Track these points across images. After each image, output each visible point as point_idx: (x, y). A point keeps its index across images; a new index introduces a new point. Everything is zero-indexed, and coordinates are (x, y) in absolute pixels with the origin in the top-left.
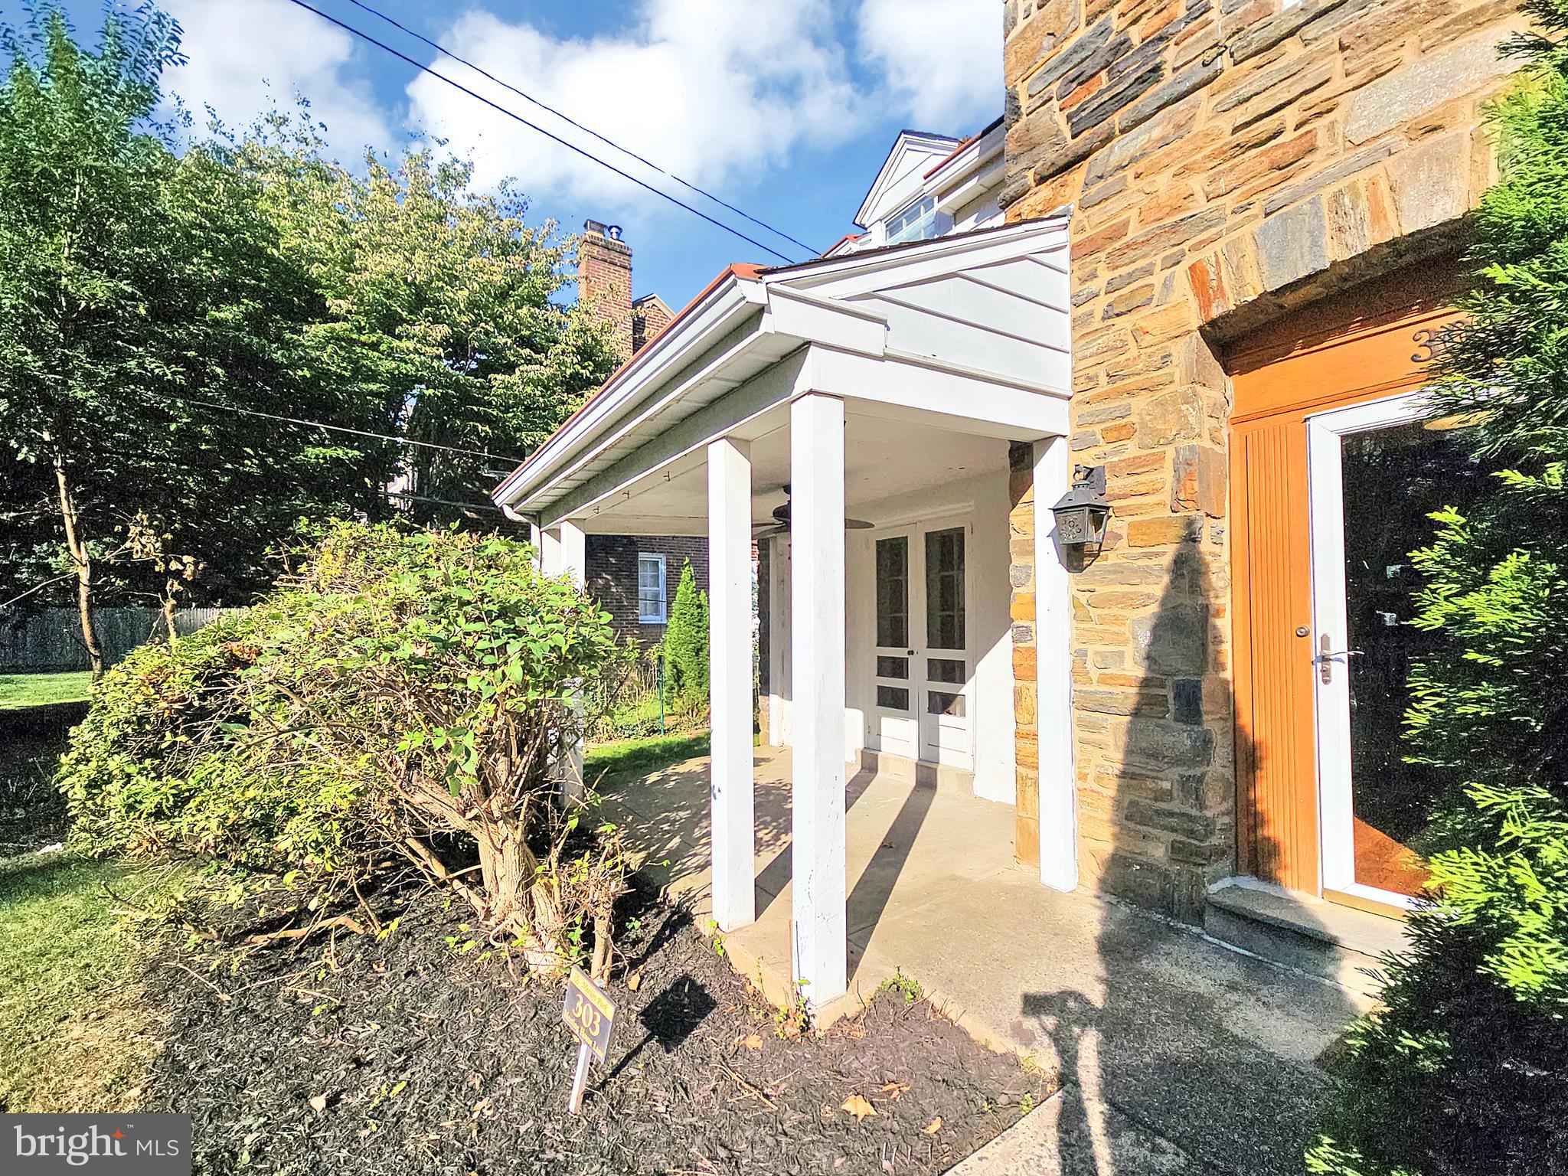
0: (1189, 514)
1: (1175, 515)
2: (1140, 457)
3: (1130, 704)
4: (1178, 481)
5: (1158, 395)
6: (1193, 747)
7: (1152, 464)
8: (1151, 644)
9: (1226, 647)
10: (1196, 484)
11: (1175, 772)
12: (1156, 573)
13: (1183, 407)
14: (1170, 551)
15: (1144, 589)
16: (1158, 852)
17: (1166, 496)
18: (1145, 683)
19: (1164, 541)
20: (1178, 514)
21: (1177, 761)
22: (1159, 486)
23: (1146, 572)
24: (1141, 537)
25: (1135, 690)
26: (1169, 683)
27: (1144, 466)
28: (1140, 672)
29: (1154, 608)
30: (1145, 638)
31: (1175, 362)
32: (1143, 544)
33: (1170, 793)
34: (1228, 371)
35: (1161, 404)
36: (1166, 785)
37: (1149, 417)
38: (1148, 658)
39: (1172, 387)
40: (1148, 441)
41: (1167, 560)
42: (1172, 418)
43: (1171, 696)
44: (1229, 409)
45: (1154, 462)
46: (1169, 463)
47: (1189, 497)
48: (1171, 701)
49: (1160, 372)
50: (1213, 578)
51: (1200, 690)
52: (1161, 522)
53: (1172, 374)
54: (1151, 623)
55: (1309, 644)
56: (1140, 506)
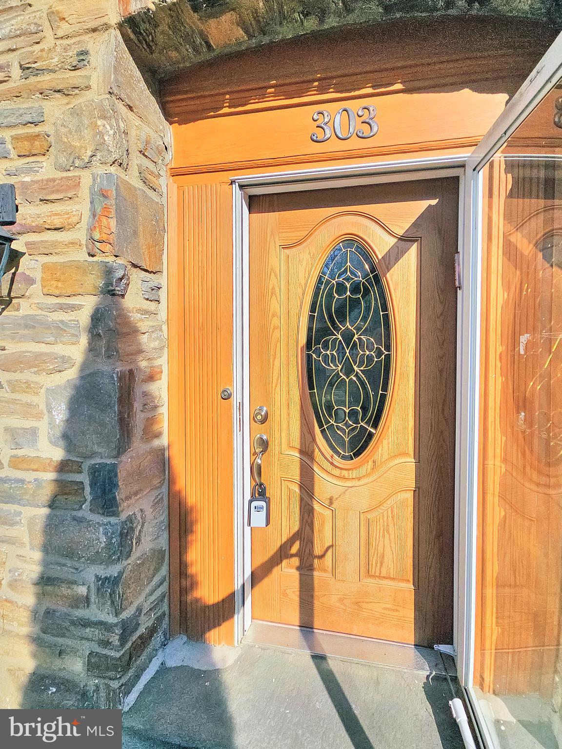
0: (107, 260)
1: (91, 259)
2: (54, 180)
3: (47, 492)
4: (94, 216)
5: (76, 102)
6: (109, 544)
7: (66, 190)
8: (68, 421)
9: (164, 410)
10: (113, 223)
11: (91, 573)
12: (72, 331)
13: (99, 123)
14: (88, 304)
15: (60, 349)
16: (76, 666)
17: (80, 235)
18: (63, 467)
19: (80, 291)
20: (94, 259)
21: (95, 559)
22: (74, 220)
23: (60, 329)
24: (54, 283)
25: (51, 476)
26: (85, 467)
27: (58, 191)
28: (58, 454)
29: (72, 374)
30: (60, 414)
31: (93, 64)
32: (57, 292)
33: (87, 599)
34: (168, 116)
35: (75, 112)
36: (82, 590)
37: (63, 130)
38: (65, 437)
39: (88, 95)
40: (63, 160)
41: (84, 317)
42: (87, 133)
43: (87, 482)
44: (169, 156)
45: (69, 188)
46: (84, 192)
47: (105, 237)
48: (88, 489)
49: (77, 73)
50: (144, 339)
51: (116, 475)
52: (78, 266)
53: (88, 78)
54: (68, 393)
55: (230, 407)
56: (55, 244)
